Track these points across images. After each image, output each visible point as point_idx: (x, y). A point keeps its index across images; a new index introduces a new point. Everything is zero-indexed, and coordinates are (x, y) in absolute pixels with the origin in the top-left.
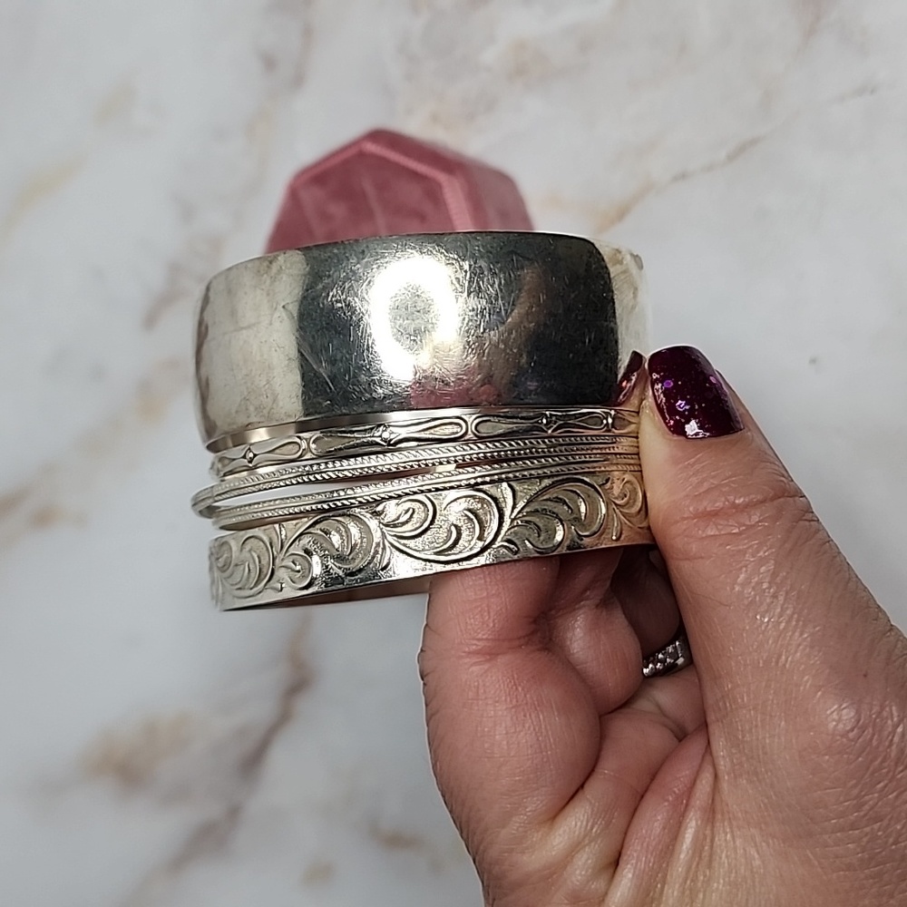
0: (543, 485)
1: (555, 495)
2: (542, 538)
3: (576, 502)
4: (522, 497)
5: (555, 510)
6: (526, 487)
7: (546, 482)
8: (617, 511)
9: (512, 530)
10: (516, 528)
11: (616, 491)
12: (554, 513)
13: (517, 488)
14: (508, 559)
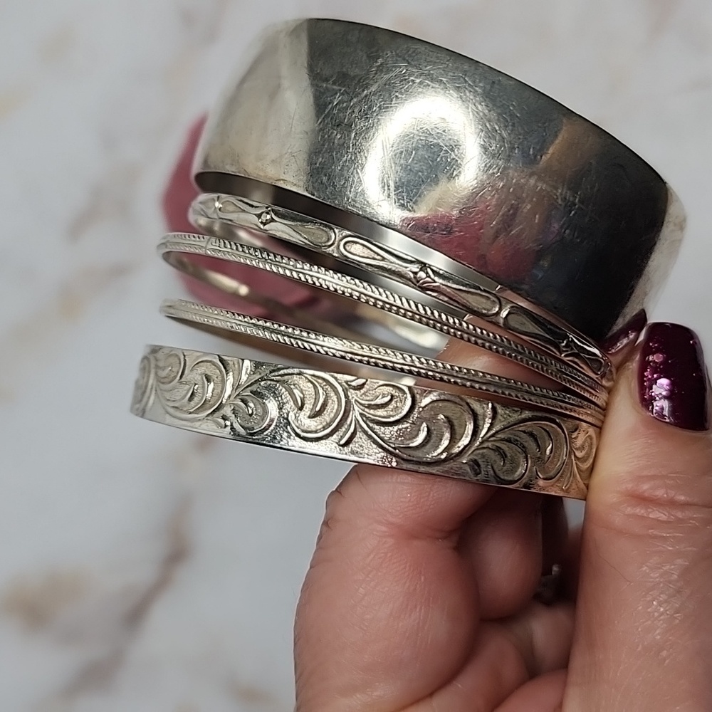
0: (523, 416)
1: (530, 429)
2: (505, 468)
3: (545, 442)
4: (501, 421)
5: (526, 444)
6: (508, 412)
7: (527, 414)
8: (574, 462)
9: (481, 451)
10: (485, 451)
11: (579, 442)
12: (524, 447)
13: (500, 410)
14: (467, 478)
